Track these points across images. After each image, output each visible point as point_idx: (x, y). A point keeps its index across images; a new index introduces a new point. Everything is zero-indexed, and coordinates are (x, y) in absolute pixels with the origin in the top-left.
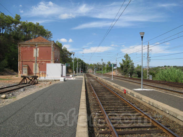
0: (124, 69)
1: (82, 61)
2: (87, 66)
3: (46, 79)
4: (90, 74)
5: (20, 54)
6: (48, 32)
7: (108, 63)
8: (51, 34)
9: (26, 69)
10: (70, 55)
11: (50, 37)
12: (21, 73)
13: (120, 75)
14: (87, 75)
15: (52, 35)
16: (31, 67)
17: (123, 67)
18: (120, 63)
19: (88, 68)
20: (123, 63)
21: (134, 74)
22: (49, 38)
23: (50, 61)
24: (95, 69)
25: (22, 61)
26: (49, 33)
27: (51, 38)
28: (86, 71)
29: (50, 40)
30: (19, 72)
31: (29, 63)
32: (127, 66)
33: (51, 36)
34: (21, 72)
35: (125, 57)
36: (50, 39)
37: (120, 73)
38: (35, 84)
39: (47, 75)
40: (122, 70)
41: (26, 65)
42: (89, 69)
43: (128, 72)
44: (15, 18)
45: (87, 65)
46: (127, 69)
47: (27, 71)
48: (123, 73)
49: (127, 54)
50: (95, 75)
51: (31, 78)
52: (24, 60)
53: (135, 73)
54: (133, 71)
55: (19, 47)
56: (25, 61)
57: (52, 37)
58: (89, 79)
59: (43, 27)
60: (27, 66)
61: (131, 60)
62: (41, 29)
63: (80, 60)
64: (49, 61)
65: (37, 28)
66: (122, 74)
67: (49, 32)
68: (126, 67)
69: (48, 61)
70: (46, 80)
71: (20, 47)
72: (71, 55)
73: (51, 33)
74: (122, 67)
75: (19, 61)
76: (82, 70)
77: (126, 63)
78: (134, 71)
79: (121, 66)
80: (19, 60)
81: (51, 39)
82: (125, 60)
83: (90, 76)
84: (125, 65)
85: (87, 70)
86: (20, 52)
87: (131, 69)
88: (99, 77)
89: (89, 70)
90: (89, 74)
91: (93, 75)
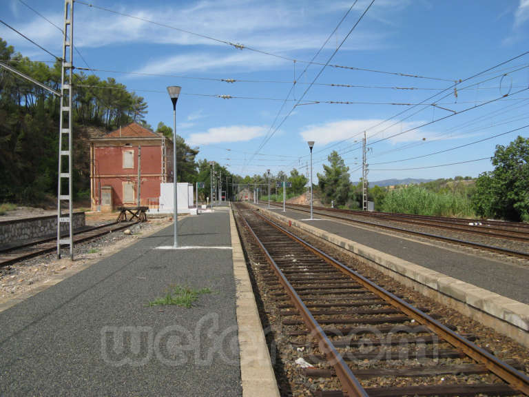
0: (328, 189)
1: (223, 170)
2: (238, 183)
3: (160, 213)
4: (246, 203)
5: (93, 164)
6: (136, 100)
7: (292, 174)
8: (144, 105)
9: (107, 195)
10: (193, 157)
11: (142, 113)
12: (96, 204)
13: (317, 203)
14: (236, 205)
15: (147, 106)
16: (117, 191)
17: (324, 183)
18: (318, 175)
19: (239, 187)
20: (326, 175)
21: (350, 200)
22: (138, 114)
23: (158, 177)
24: (256, 190)
25: (99, 178)
26: (140, 101)
27: (143, 115)
28: (234, 195)
29: (142, 119)
30: (93, 201)
31: (114, 182)
32: (333, 182)
33: (143, 109)
34: (96, 201)
35: (329, 159)
36: (141, 116)
37: (319, 198)
38: (145, 221)
39: (162, 205)
40: (323, 192)
41: (109, 186)
42: (241, 190)
43: (336, 196)
44: (54, 68)
45: (236, 181)
46: (335, 190)
47: (110, 198)
48: (324, 200)
49: (334, 152)
50: (256, 204)
51: (134, 212)
52: (103, 176)
53: (352, 198)
54: (347, 195)
55: (91, 149)
56: (104, 178)
57: (146, 112)
58: (241, 212)
59: (124, 87)
60: (110, 188)
61: (346, 166)
62: (119, 95)
63: (218, 168)
64: (155, 177)
65: (110, 91)
66: (322, 203)
67: (140, 98)
68: (332, 185)
69: (153, 177)
70: (160, 215)
71: (93, 147)
72: (196, 156)
73: (144, 101)
74: (322, 184)
75: (93, 178)
76: (223, 194)
77: (333, 174)
78: (350, 194)
79: (320, 183)
80: (91, 176)
81: (143, 117)
82: (331, 168)
83: (244, 207)
84: (329, 180)
85: (237, 193)
86: (93, 159)
87: (344, 190)
88: (263, 209)
89: (242, 192)
90: (241, 203)
91: (251, 205)
